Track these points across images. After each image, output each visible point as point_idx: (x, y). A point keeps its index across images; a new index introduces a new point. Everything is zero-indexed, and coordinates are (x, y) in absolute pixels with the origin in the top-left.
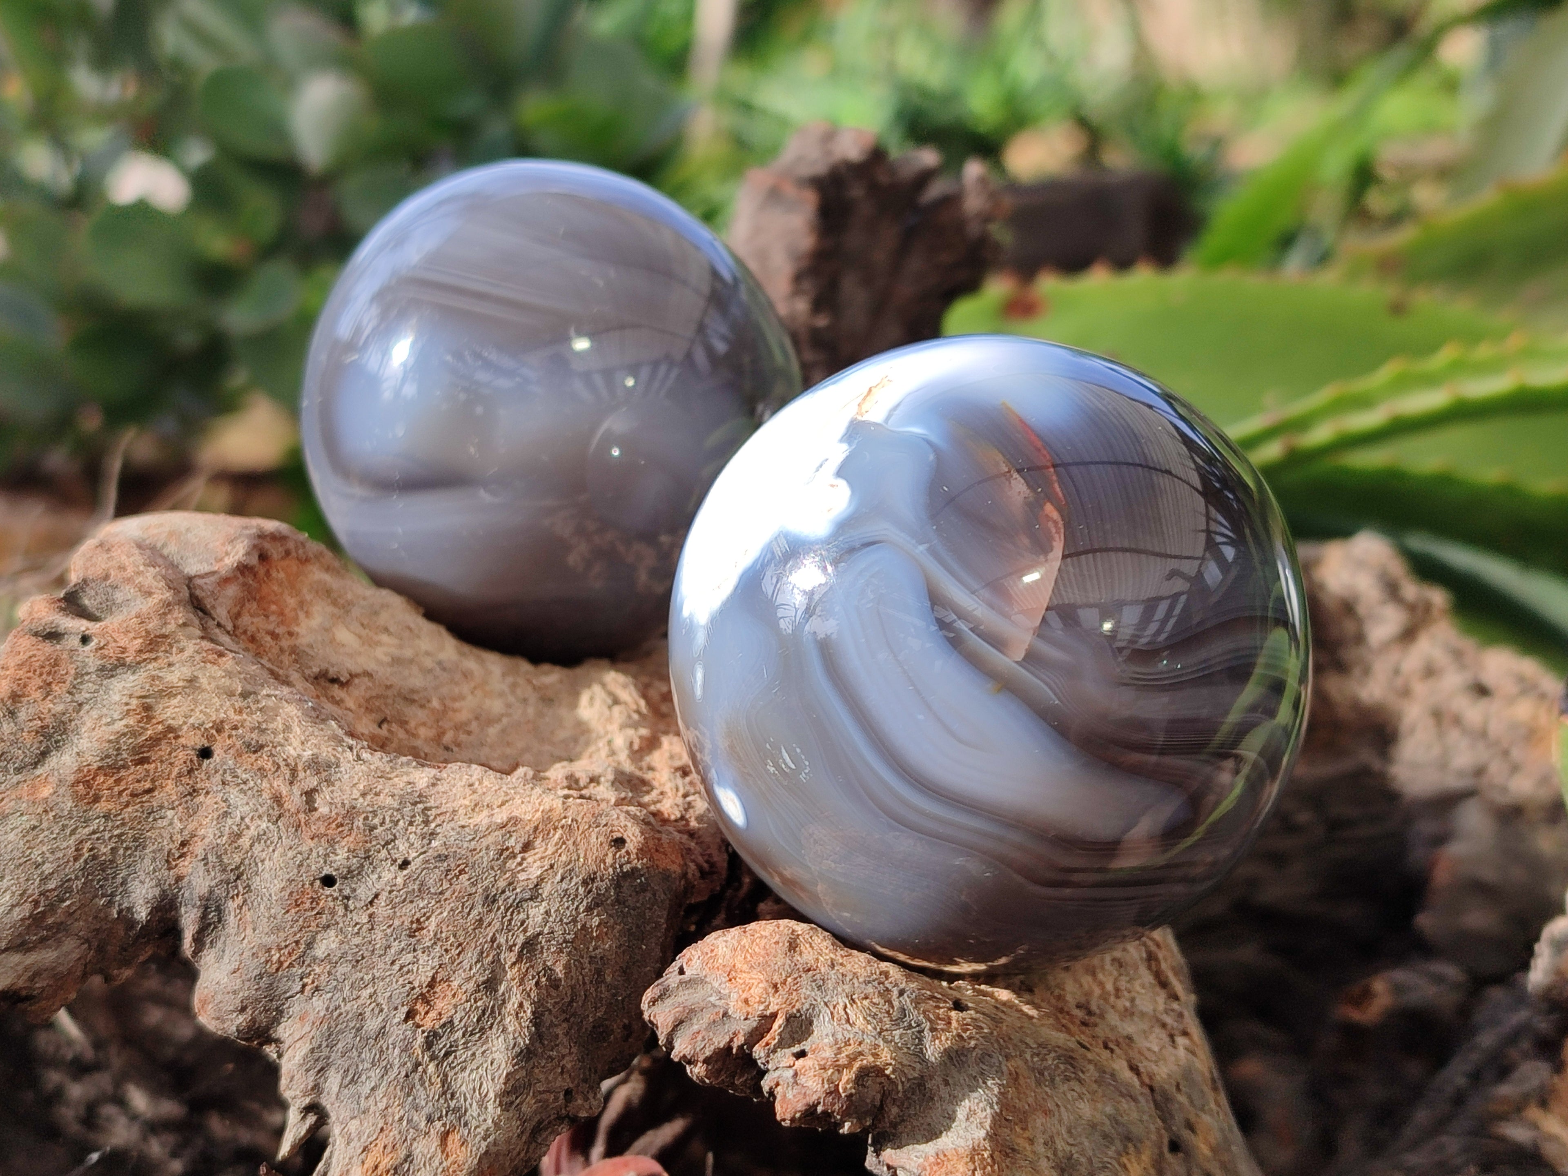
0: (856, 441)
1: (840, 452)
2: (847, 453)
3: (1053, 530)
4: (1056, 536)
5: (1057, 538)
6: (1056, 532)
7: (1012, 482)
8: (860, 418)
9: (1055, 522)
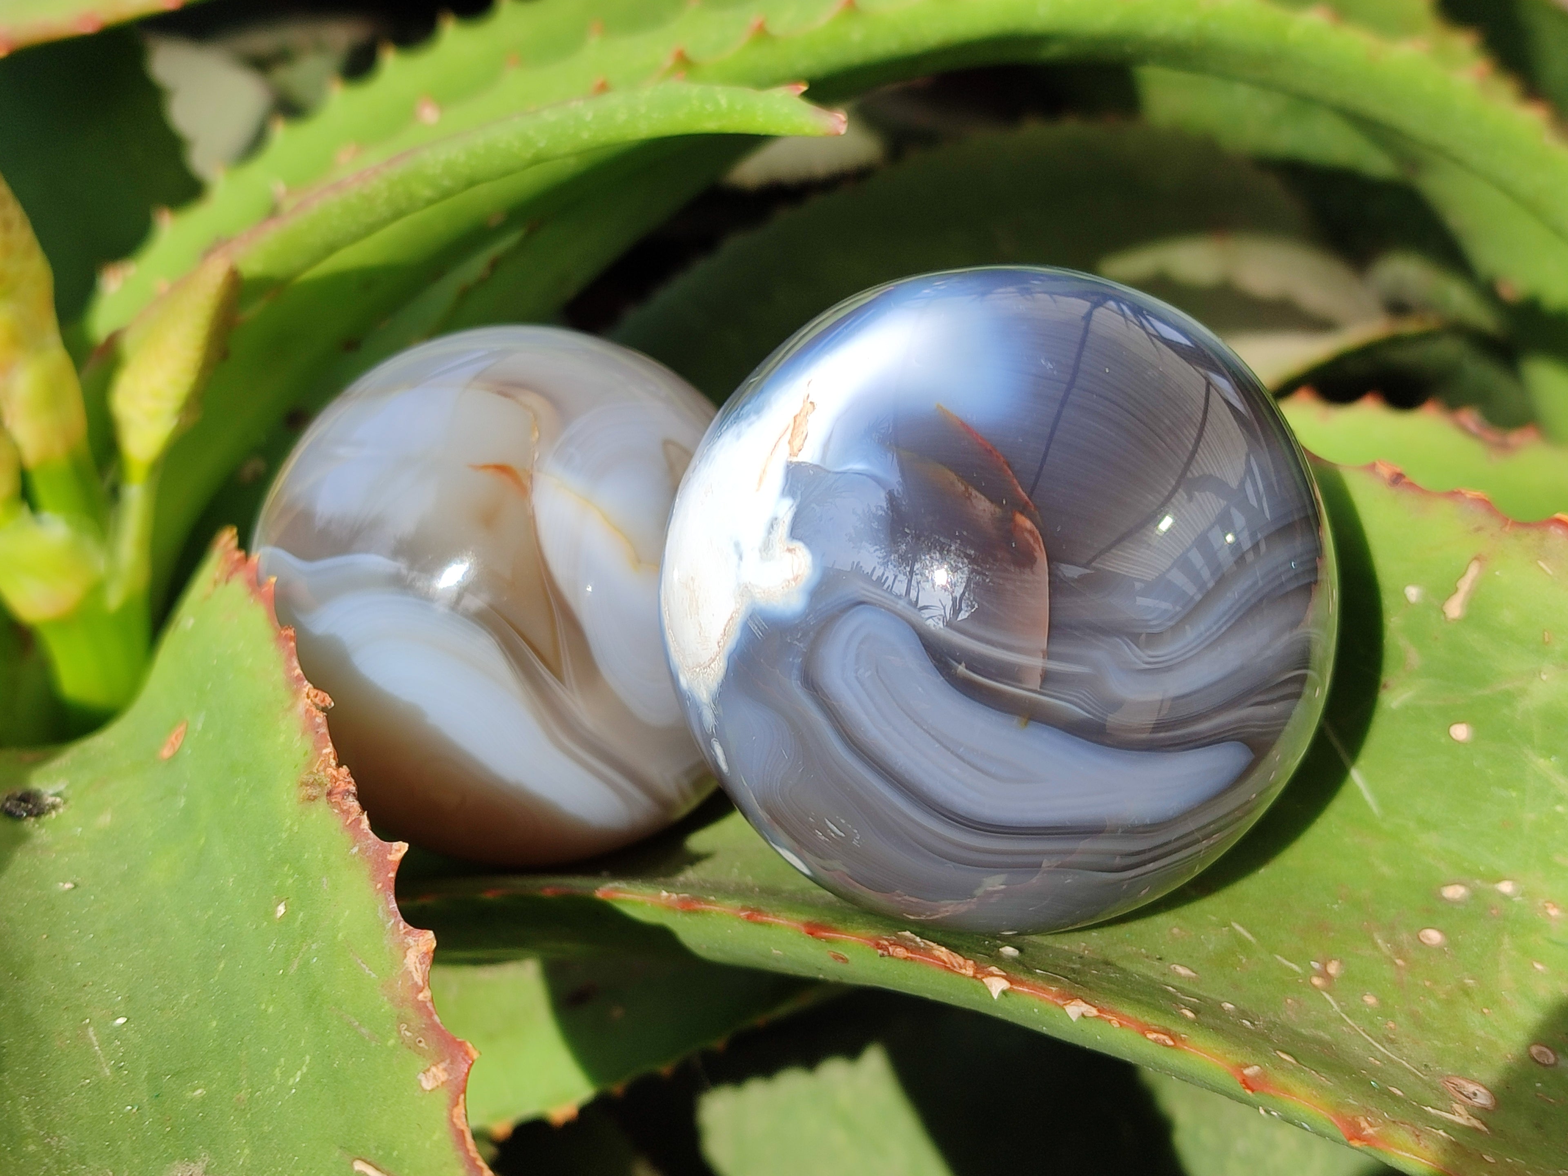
0: (799, 492)
1: (786, 509)
2: (794, 509)
3: (1031, 541)
4: (1036, 546)
5: (1038, 549)
6: (1035, 542)
7: (974, 501)
8: (795, 459)
9: (1031, 532)
